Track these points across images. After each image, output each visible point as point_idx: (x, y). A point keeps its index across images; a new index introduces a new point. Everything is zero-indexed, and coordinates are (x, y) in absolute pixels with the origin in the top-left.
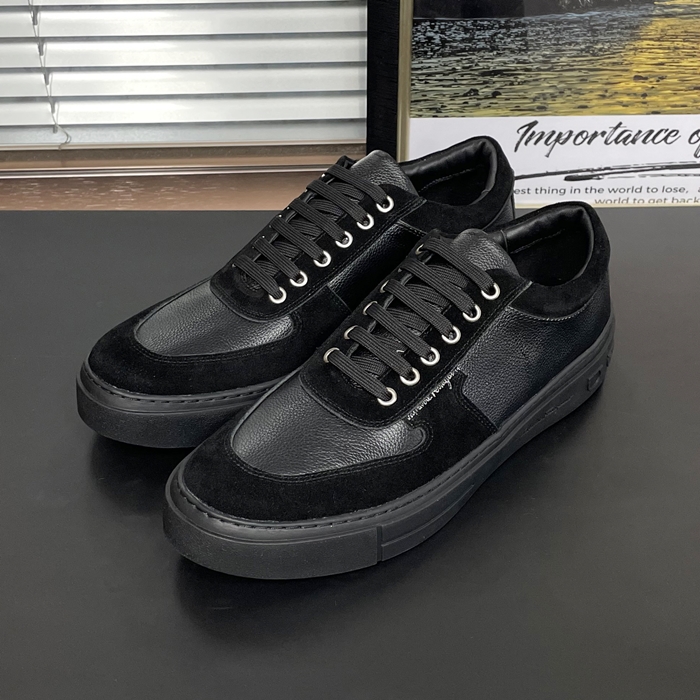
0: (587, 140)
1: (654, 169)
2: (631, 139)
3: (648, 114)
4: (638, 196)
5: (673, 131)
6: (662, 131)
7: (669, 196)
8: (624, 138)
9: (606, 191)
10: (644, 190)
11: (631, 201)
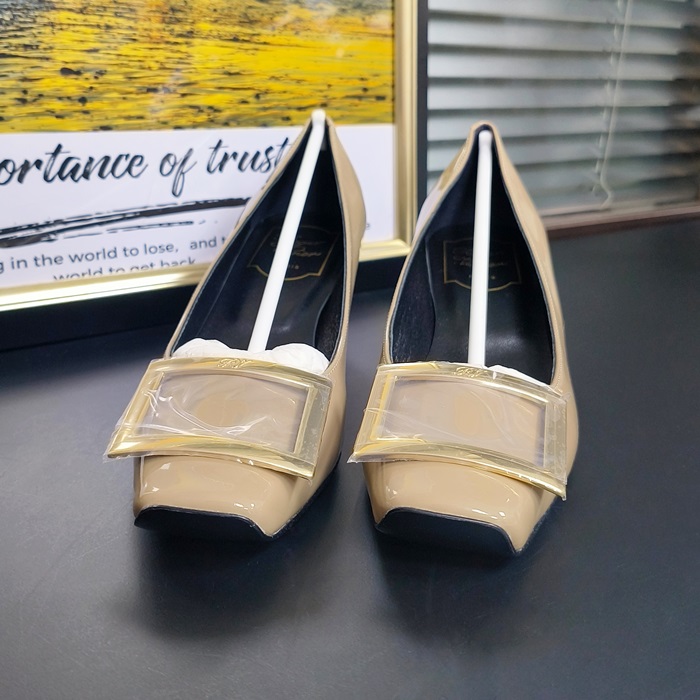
0: (16, 175)
1: (124, 218)
2: (80, 172)
3: (95, 130)
4: (115, 263)
5: (136, 157)
6: (120, 157)
7: (156, 258)
8: (71, 171)
9: (66, 260)
10: (120, 252)
11: (106, 273)
